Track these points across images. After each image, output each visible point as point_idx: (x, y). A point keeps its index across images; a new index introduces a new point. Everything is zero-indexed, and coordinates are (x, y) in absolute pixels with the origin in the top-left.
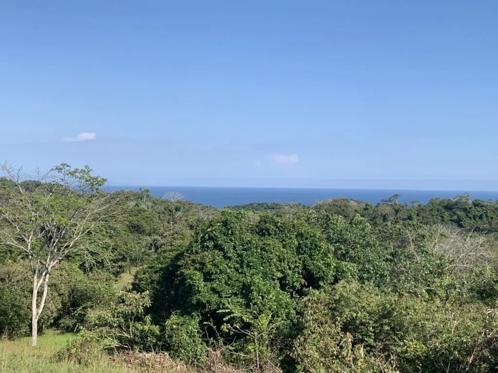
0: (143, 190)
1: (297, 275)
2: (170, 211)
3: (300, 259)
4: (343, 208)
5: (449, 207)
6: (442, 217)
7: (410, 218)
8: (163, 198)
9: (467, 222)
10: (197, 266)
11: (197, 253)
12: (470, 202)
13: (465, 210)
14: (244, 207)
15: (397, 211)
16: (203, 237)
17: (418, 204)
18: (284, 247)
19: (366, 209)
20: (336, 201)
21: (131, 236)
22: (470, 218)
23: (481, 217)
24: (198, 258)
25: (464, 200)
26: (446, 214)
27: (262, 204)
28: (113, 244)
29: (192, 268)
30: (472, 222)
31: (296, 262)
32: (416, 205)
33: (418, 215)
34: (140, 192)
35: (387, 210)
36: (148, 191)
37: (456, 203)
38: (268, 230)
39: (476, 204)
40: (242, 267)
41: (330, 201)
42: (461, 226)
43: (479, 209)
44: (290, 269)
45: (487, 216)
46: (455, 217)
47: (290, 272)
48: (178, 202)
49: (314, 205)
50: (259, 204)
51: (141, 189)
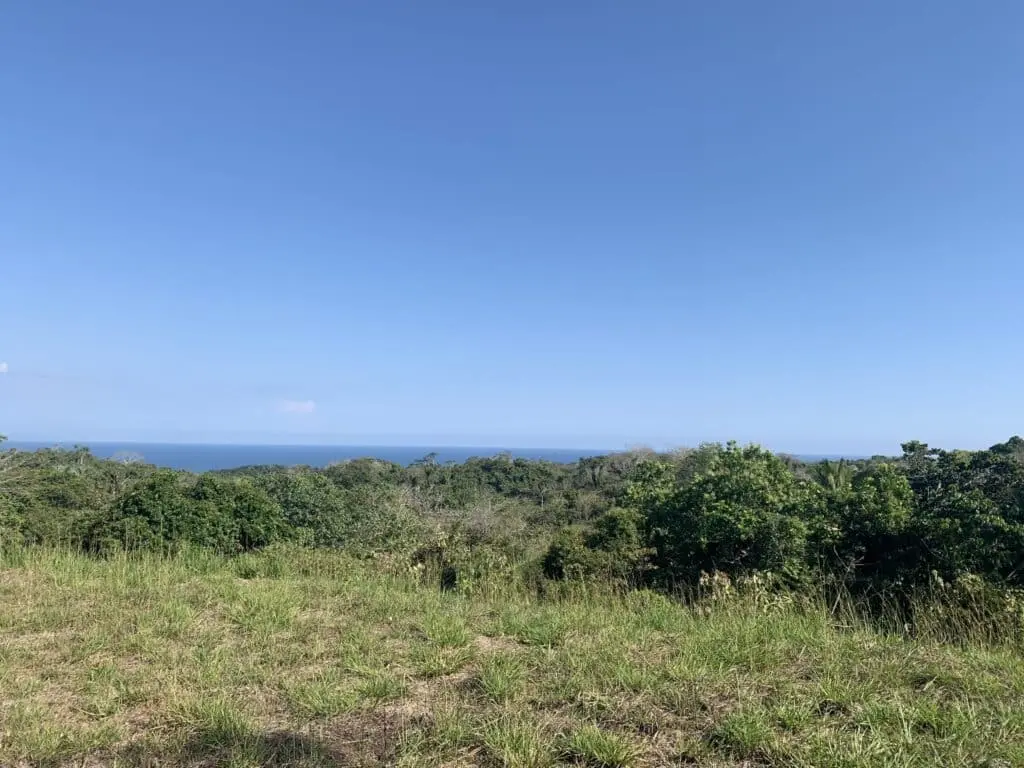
0: (80, 448)
1: (233, 540)
2: (112, 476)
3: (237, 523)
4: (364, 470)
5: (487, 467)
6: (479, 480)
7: (443, 481)
8: (113, 459)
9: (507, 486)
10: (116, 533)
11: (117, 519)
12: (511, 461)
13: (505, 471)
14: (233, 472)
15: (428, 474)
16: (126, 502)
17: (454, 464)
18: (220, 510)
19: (393, 471)
20: (355, 461)
21: (52, 511)
22: (510, 480)
23: (521, 479)
24: (118, 524)
25: (504, 459)
26: (484, 476)
27: (261, 467)
28: (23, 521)
29: (110, 536)
30: (513, 485)
31: (233, 526)
32: (452, 465)
33: (452, 477)
34: (75, 450)
35: (418, 472)
36: (87, 449)
37: (495, 463)
38: (204, 494)
39: (517, 464)
40: (171, 531)
41: (348, 461)
42: (499, 490)
43: (520, 469)
44: (225, 534)
45: (528, 478)
46: (494, 480)
47: (226, 538)
48: (134, 465)
49: (326, 468)
50: (256, 468)
51: (76, 447)
